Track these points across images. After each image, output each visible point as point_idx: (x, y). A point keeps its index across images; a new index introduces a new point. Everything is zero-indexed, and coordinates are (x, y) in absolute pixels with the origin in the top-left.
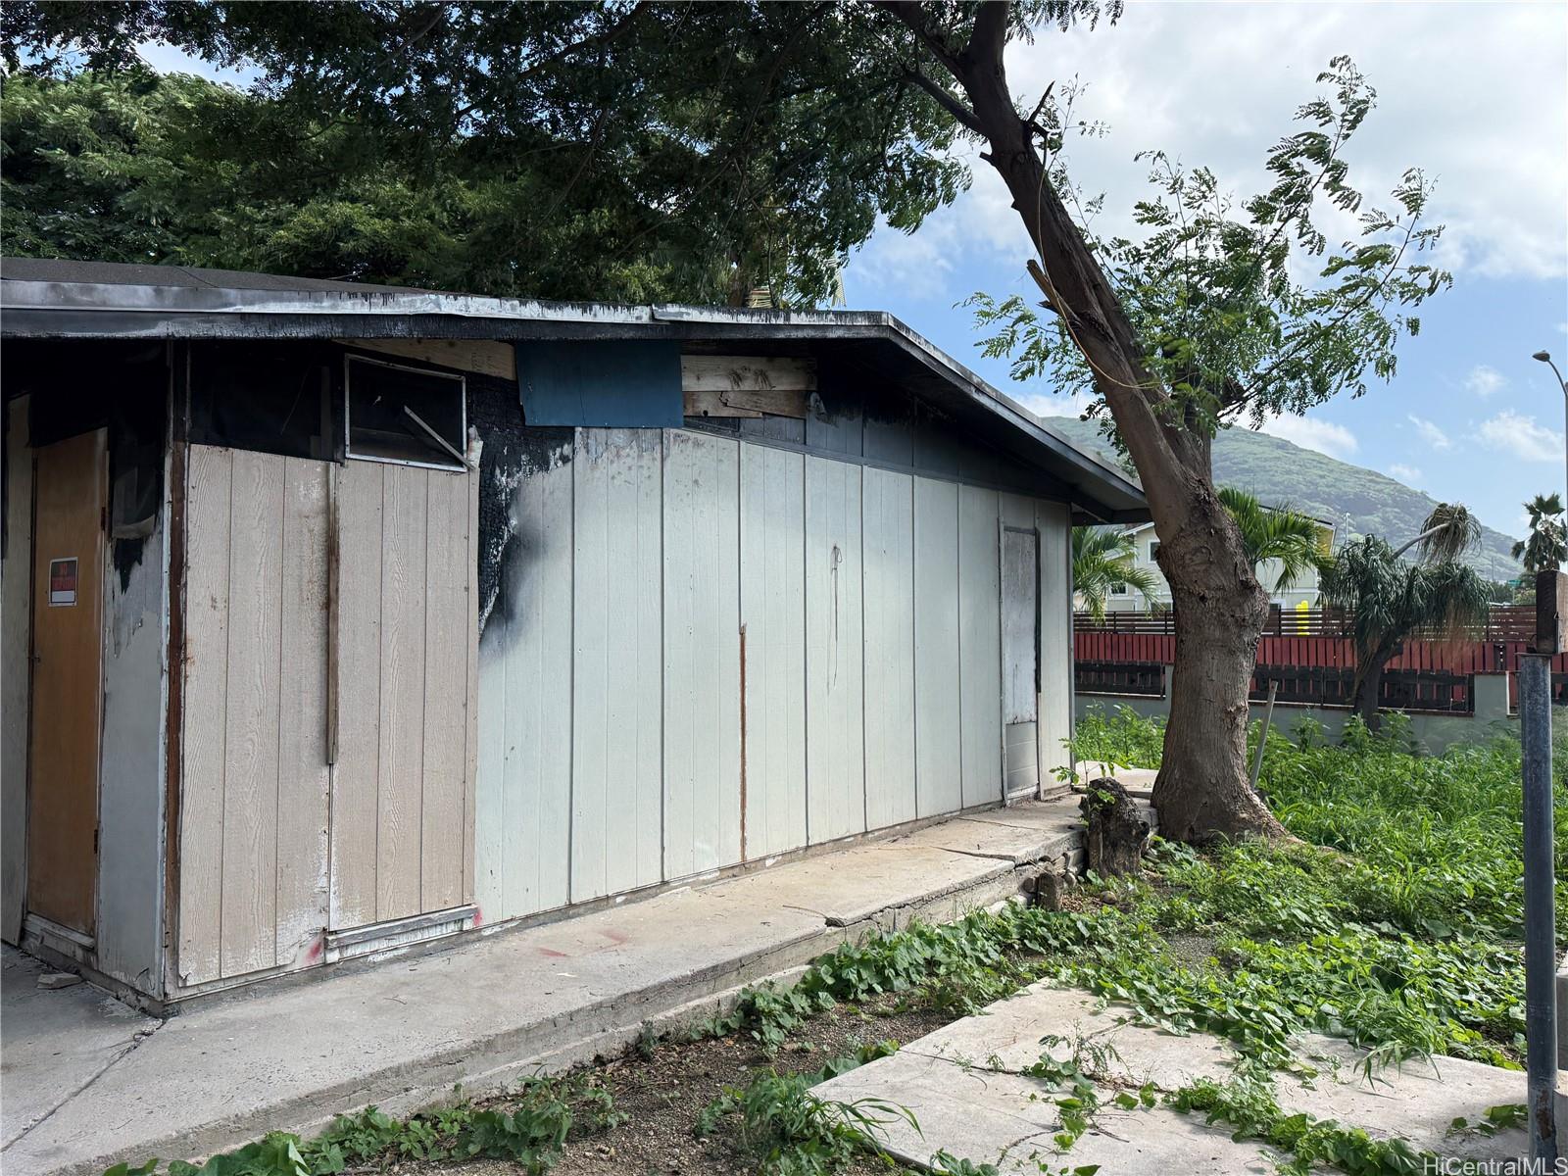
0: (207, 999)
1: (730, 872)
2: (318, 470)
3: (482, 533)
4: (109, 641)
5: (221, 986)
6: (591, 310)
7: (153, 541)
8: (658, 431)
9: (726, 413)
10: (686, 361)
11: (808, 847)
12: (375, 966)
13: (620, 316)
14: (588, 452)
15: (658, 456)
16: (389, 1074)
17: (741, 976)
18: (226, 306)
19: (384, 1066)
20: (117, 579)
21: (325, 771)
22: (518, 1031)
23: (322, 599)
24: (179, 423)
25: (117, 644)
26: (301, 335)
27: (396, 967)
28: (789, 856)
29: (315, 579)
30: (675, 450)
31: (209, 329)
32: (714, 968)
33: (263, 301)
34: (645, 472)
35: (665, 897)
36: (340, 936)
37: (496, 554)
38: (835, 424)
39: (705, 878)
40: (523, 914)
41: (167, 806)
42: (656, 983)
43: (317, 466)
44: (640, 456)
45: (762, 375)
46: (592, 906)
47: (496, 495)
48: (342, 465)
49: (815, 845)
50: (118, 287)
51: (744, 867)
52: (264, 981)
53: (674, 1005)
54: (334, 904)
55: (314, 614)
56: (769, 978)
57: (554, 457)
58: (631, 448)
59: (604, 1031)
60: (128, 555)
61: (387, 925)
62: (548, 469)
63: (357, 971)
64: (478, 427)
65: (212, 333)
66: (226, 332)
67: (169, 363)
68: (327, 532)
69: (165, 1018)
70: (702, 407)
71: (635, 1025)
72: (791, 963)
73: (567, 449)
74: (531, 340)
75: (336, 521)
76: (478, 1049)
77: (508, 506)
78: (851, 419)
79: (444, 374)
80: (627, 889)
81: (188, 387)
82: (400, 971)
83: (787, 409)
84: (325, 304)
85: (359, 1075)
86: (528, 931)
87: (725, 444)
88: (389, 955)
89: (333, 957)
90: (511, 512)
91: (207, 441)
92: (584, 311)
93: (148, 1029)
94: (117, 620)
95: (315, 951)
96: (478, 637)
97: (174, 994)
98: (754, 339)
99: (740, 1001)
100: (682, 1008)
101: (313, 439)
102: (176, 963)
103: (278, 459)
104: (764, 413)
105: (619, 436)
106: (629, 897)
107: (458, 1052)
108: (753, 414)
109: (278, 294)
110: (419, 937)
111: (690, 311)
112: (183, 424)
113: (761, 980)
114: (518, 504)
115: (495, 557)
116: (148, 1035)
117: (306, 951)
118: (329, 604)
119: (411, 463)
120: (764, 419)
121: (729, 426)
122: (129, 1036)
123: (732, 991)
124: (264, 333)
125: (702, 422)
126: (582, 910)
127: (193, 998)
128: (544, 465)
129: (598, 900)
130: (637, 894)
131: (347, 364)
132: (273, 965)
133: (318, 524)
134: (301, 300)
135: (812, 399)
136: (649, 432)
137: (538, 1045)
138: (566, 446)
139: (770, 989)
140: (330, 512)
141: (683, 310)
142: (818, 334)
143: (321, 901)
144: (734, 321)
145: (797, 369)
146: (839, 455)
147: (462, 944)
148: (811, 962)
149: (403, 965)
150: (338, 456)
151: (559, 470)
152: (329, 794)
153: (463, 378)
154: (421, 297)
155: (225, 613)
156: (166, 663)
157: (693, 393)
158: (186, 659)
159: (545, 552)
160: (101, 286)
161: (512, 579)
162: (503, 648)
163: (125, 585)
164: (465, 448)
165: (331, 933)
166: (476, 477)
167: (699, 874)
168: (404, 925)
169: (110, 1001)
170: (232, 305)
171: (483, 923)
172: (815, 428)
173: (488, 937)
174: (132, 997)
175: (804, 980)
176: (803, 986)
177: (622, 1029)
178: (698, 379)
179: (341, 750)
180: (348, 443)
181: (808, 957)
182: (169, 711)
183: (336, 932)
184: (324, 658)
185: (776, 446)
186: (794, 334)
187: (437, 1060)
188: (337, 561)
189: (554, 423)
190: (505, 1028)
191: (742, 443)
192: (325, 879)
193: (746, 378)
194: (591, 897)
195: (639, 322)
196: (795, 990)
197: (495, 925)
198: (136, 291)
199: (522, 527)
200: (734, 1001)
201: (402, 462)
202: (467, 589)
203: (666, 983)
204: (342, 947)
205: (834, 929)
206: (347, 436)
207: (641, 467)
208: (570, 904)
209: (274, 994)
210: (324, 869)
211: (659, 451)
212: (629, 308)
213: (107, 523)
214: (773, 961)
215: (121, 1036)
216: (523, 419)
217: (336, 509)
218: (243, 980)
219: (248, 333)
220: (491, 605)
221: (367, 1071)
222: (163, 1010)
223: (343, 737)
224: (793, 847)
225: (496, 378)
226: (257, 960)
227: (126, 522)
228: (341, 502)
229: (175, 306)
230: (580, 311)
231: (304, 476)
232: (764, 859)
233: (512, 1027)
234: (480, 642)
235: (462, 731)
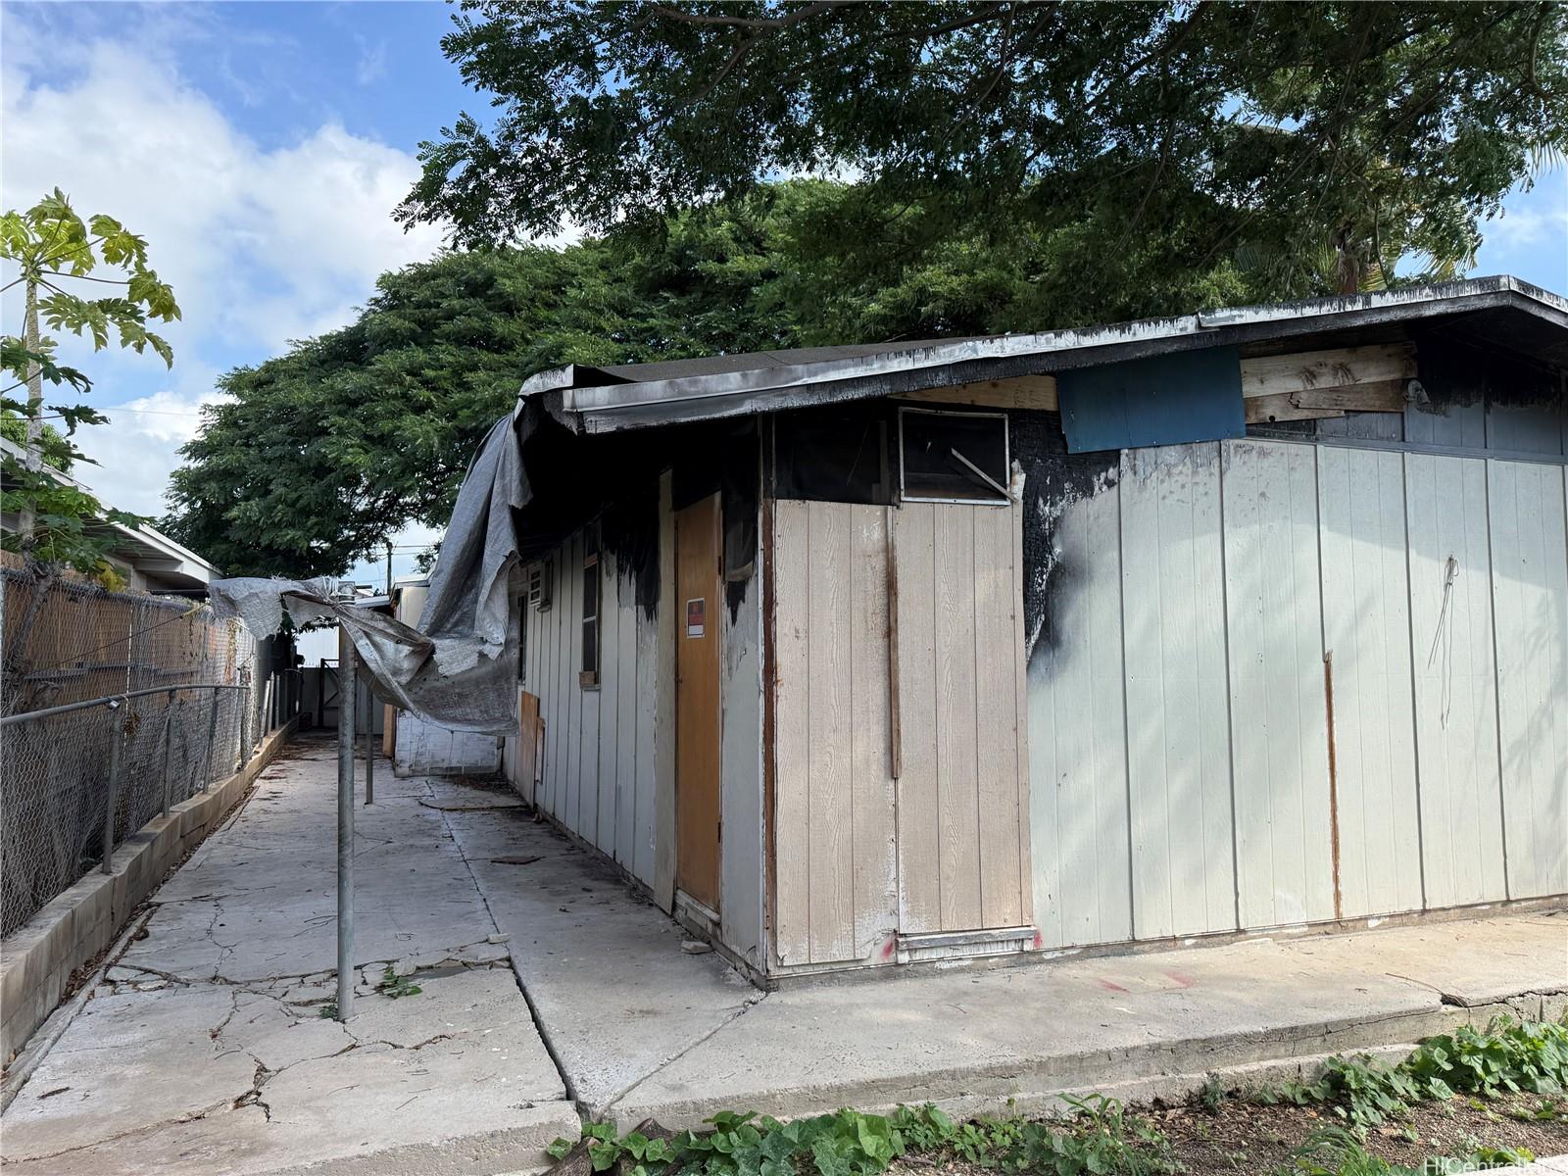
0: (802, 981)
1: (1322, 929)
2: (878, 513)
3: (1026, 562)
4: (725, 666)
5: (810, 971)
6: (1130, 329)
7: (752, 583)
8: (1216, 443)
9: (1297, 415)
10: (1246, 366)
11: (1424, 911)
12: (941, 973)
13: (1163, 330)
14: (1135, 474)
15: (1216, 471)
16: (945, 1075)
17: (1328, 1044)
18: (795, 380)
19: (942, 1068)
20: (729, 615)
21: (891, 785)
22: (1070, 1058)
23: (884, 628)
24: (768, 483)
25: (730, 669)
26: (856, 397)
27: (960, 976)
28: (1399, 919)
29: (878, 611)
30: (1236, 461)
31: (783, 402)
32: (1293, 1029)
33: (824, 371)
34: (1201, 489)
35: (1239, 947)
36: (909, 939)
37: (1041, 583)
38: (1444, 414)
39: (1289, 931)
40: (1085, 942)
41: (766, 806)
42: (1222, 1034)
43: (876, 510)
44: (1195, 473)
45: (1345, 369)
46: (1158, 944)
47: (1040, 525)
48: (898, 507)
49: (1435, 910)
50: (715, 376)
51: (1339, 925)
52: (844, 971)
53: (1246, 1062)
54: (903, 908)
55: (878, 643)
56: (1364, 1052)
57: (1098, 482)
58: (1185, 464)
59: (1163, 1074)
60: (736, 594)
61: (951, 935)
62: (1092, 495)
63: (926, 975)
64: (1021, 461)
65: (785, 405)
66: (794, 402)
67: (760, 433)
68: (887, 569)
69: (768, 992)
70: (1268, 412)
71: (1199, 1075)
72: (1394, 1039)
73: (1112, 473)
74: (1067, 370)
75: (894, 558)
76: (1030, 1068)
77: (1052, 535)
78: (1468, 406)
79: (987, 415)
80: (1197, 932)
81: (774, 451)
82: (964, 981)
83: (1378, 403)
84: (875, 366)
85: (918, 1072)
86: (1089, 960)
87: (1297, 451)
88: (955, 964)
89: (904, 958)
90: (1054, 541)
91: (789, 496)
92: (1123, 331)
93: (753, 999)
94: (730, 649)
95: (888, 950)
96: (1025, 664)
97: (775, 972)
98: (1323, 332)
99: (1326, 1071)
100: (1254, 1066)
101: (875, 486)
102: (775, 944)
103: (846, 506)
104: (1346, 411)
105: (1171, 454)
106: (1200, 941)
107: (1011, 1068)
108: (1331, 413)
109: (836, 363)
110: (981, 951)
111: (1244, 312)
112: (771, 482)
113: (1354, 1052)
114: (1061, 533)
115: (1040, 585)
116: (754, 1004)
117: (880, 948)
118: (890, 633)
119: (958, 501)
120: (1348, 417)
121: (1304, 430)
122: (740, 1003)
123: (1314, 1058)
124: (826, 399)
125: (1270, 428)
126: (1147, 947)
127: (788, 978)
128: (1088, 490)
129: (1163, 940)
130: (1207, 939)
131: (900, 416)
132: (852, 958)
133: (879, 563)
134: (856, 365)
135: (1410, 388)
136: (1205, 447)
137: (1093, 1076)
138: (1111, 470)
139: (1365, 1064)
140: (889, 551)
141: (1235, 312)
142: (1411, 314)
143: (891, 904)
144: (1299, 315)
145: (1389, 356)
146: (1456, 448)
147: (1023, 965)
148: (1422, 1042)
149: (966, 976)
150: (895, 500)
151: (1103, 495)
152: (895, 805)
153: (1006, 416)
154: (960, 346)
155: (805, 641)
156: (762, 684)
157: (1256, 399)
158: (777, 681)
159: (1091, 578)
160: (704, 377)
161: (1057, 607)
162: (1050, 675)
163: (734, 620)
164: (1008, 482)
165: (901, 935)
166: (1019, 509)
167: (1282, 927)
168: (966, 937)
169: (730, 970)
170: (799, 378)
171: (1045, 946)
172: (1416, 420)
173: (1049, 961)
174: (745, 969)
175: (1410, 1062)
176: (1408, 1067)
177: (1184, 1076)
178: (1262, 382)
179: (904, 766)
180: (902, 487)
181: (1418, 1036)
182: (765, 725)
183: (905, 935)
184: (887, 683)
185: (1365, 447)
186: (1376, 319)
187: (990, 1072)
188: (896, 594)
189: (1098, 448)
190: (1056, 1053)
191: (1320, 448)
192: (894, 884)
193: (1322, 375)
194: (1157, 935)
195: (1184, 333)
196: (1399, 1070)
197: (1056, 950)
198: (728, 377)
199: (1066, 556)
200: (1318, 1069)
201: (952, 501)
202: (1013, 617)
203: (1235, 1036)
204: (912, 950)
205: (1451, 1008)
206: (902, 482)
207: (1196, 483)
208: (1134, 939)
209: (854, 984)
210: (893, 875)
211: (1217, 464)
212: (1172, 321)
213: (722, 570)
214: (1369, 1032)
215: (734, 1001)
216: (1066, 447)
217: (894, 548)
218: (827, 968)
219: (814, 401)
220: (1037, 632)
221: (926, 1069)
222: (766, 984)
223: (905, 753)
224: (1404, 909)
225: (1038, 411)
226: (839, 952)
227: (735, 568)
228: (897, 543)
229: (757, 385)
230: (1118, 333)
231: (865, 521)
232: (1366, 918)
233: (1065, 1053)
234: (1028, 669)
235: (1014, 754)
